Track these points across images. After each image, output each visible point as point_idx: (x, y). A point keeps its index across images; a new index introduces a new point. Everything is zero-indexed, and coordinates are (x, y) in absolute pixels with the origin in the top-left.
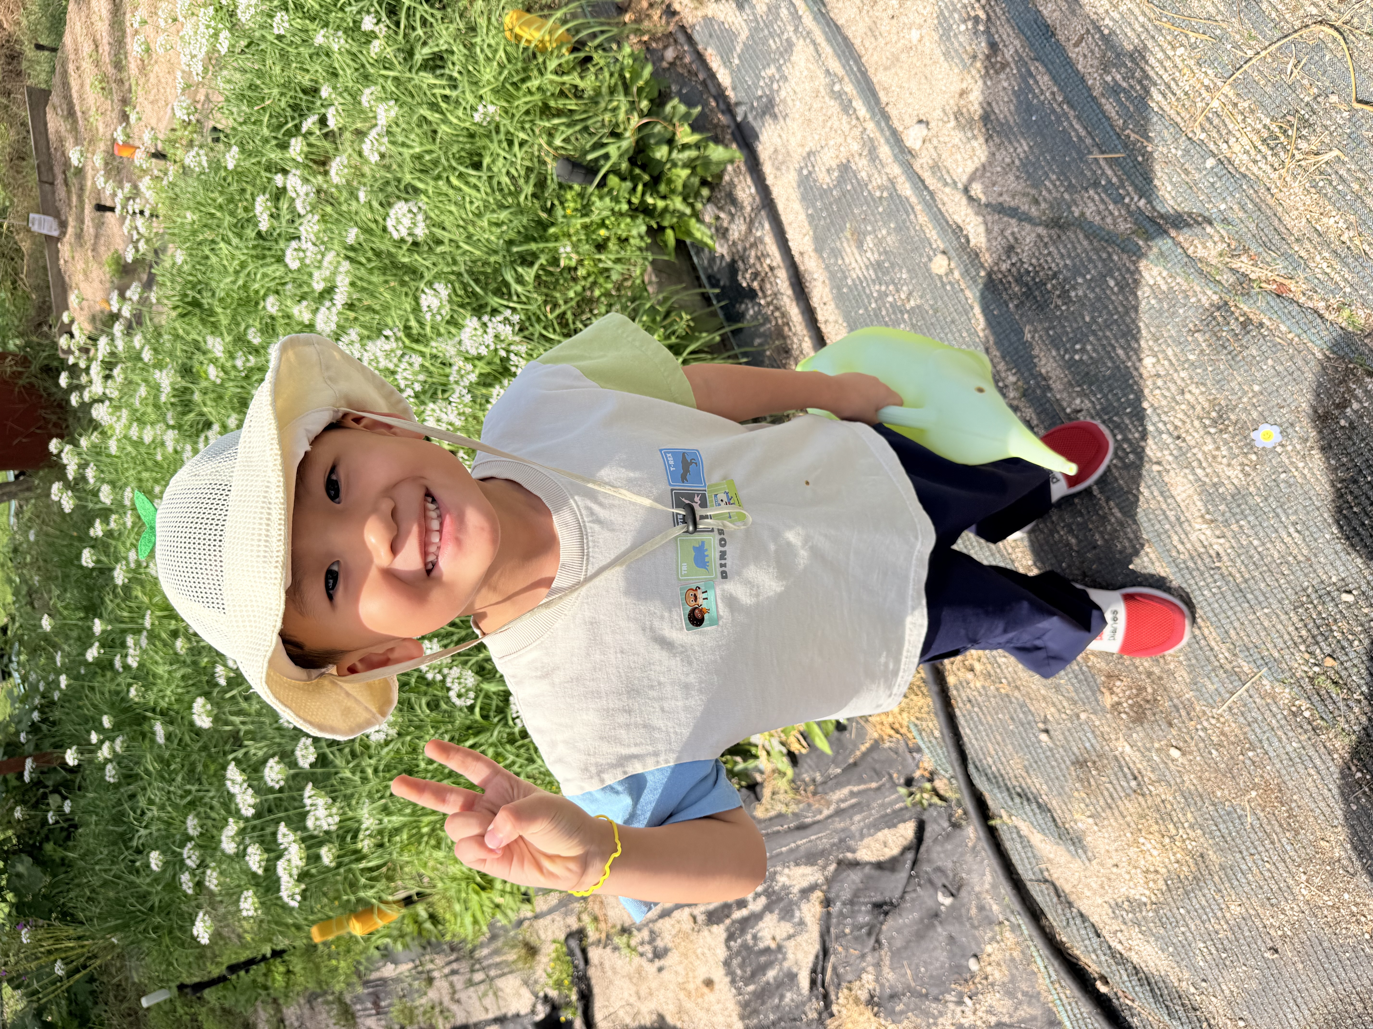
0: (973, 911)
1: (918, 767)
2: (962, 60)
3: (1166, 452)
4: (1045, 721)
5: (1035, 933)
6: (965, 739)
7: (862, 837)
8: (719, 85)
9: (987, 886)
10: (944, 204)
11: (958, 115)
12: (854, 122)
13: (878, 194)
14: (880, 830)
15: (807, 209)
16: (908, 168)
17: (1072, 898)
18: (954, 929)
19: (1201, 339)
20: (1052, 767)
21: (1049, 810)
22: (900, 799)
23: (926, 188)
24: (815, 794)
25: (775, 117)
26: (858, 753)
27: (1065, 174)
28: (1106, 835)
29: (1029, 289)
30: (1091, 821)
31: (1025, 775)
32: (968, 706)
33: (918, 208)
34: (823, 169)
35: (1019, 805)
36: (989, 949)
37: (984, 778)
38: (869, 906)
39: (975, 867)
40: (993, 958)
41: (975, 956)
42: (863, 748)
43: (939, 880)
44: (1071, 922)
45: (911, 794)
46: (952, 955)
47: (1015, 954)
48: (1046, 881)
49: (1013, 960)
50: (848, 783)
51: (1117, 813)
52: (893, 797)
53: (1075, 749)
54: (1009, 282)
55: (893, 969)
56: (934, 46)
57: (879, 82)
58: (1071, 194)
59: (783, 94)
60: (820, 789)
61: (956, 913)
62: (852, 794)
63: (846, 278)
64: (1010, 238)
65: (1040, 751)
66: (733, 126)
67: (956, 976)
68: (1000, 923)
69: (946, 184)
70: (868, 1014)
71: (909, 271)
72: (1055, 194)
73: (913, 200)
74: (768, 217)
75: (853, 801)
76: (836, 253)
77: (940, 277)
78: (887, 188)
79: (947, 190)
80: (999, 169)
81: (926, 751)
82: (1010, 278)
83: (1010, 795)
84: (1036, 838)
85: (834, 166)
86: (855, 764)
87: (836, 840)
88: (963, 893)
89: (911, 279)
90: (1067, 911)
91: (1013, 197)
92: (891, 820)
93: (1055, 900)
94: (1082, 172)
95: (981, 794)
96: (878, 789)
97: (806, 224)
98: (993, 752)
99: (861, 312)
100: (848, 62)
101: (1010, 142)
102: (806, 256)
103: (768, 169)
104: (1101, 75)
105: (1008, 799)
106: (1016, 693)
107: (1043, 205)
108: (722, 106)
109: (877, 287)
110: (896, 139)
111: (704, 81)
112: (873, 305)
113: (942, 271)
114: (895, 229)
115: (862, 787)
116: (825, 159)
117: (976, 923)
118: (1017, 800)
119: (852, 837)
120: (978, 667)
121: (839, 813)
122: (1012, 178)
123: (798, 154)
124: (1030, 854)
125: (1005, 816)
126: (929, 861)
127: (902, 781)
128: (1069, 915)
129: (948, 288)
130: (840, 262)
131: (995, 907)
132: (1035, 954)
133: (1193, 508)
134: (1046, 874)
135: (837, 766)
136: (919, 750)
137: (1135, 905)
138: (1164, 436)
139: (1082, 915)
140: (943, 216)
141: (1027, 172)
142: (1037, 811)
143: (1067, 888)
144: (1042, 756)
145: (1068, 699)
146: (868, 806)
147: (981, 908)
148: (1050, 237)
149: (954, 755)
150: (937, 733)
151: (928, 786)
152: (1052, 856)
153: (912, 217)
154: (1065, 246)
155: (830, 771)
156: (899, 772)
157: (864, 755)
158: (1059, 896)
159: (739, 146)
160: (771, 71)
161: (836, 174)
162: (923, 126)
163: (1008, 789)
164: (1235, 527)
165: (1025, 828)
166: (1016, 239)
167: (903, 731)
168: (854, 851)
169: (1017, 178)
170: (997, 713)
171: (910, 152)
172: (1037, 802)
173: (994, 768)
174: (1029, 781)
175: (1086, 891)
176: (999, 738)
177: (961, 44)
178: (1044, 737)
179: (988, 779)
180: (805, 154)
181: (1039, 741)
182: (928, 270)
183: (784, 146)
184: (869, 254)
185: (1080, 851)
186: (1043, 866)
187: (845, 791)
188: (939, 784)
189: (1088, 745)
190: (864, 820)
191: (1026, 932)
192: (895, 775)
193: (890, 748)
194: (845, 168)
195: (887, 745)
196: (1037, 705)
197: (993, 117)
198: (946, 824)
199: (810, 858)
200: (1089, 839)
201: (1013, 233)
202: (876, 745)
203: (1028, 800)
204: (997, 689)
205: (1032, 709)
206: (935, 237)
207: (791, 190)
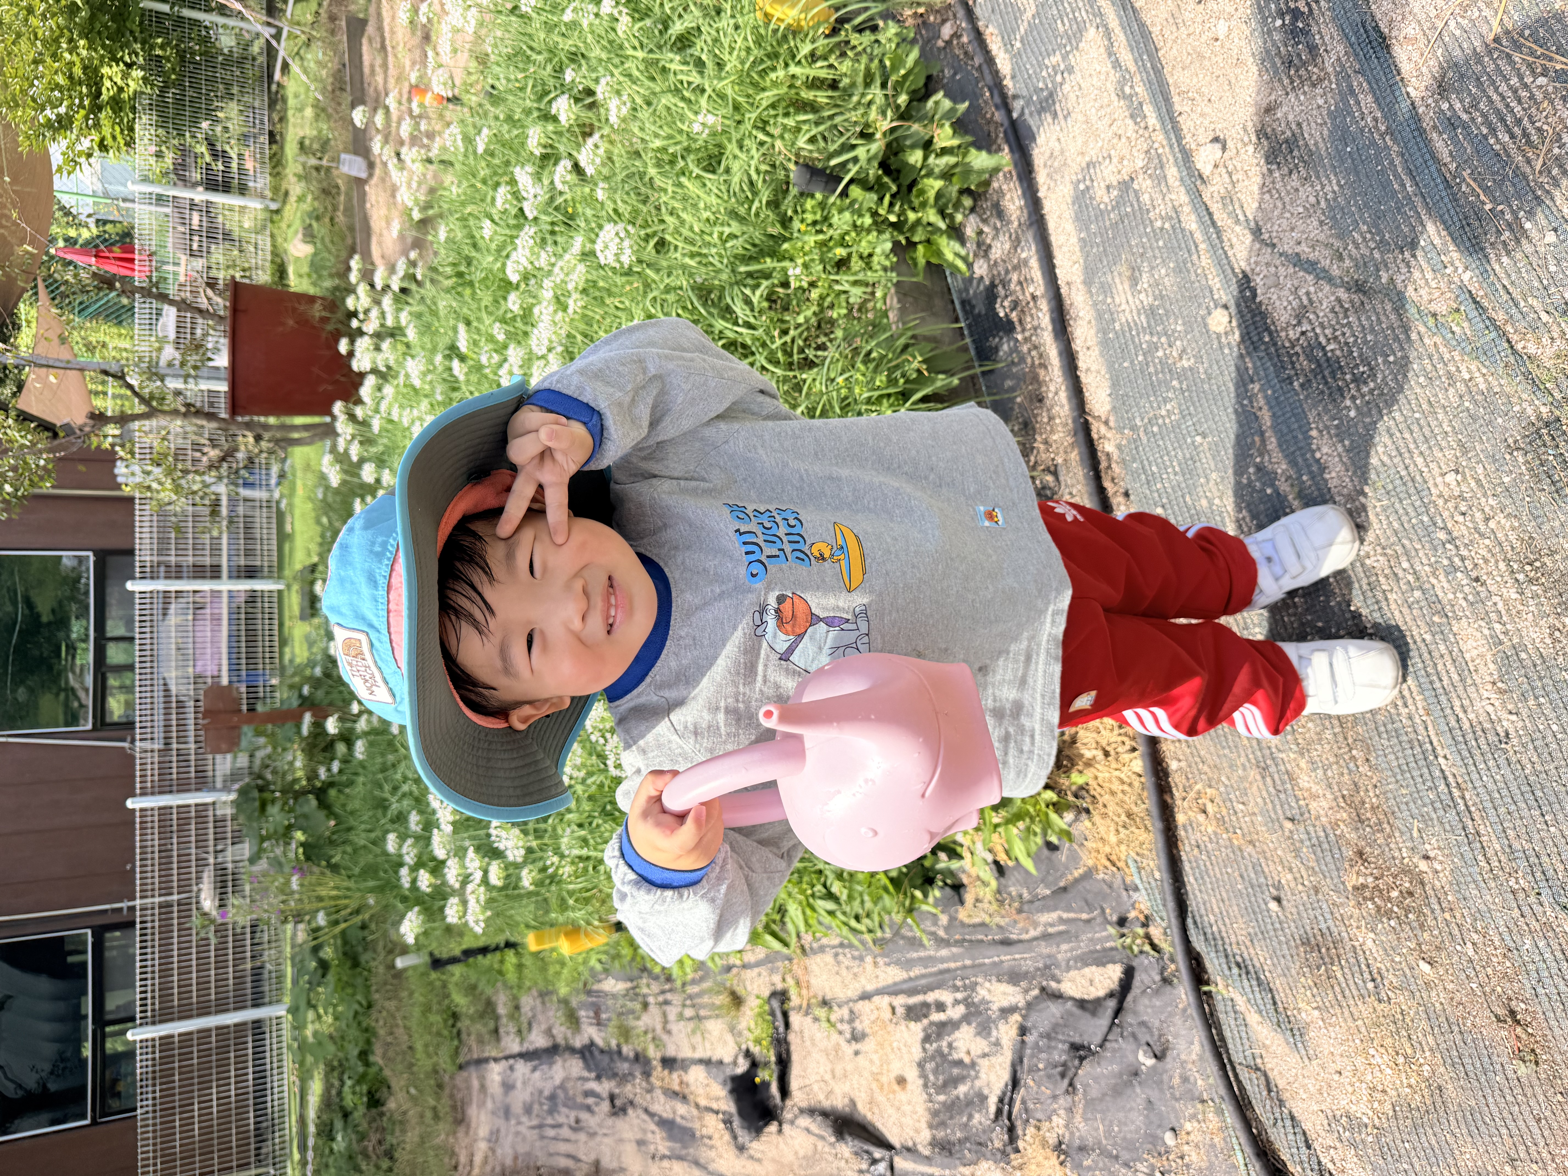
0: (1176, 1081)
1: (1133, 906)
2: (1274, 65)
3: (1459, 595)
4: (1279, 886)
5: (1238, 1125)
6: (1188, 888)
7: (1068, 969)
8: (997, 72)
9: (1194, 1057)
10: (1232, 246)
11: (1262, 133)
12: (1141, 132)
13: (1158, 224)
14: (1087, 965)
15: (1080, 231)
16: (1196, 196)
17: (1285, 1096)
18: (1154, 1095)
19: (1521, 459)
20: (1280, 943)
21: (1271, 990)
22: (1109, 938)
23: (1214, 223)
24: (1020, 911)
25: (1055, 115)
26: (1070, 877)
27: (1376, 226)
28: (1333, 1035)
29: (1319, 365)
30: (1316, 1013)
31: (1248, 943)
32: (1196, 851)
33: (1202, 246)
34: (1103, 185)
35: (1236, 977)
36: (1188, 1126)
37: (1202, 938)
38: (1066, 1046)
39: (1183, 1032)
40: (1192, 1137)
41: (1173, 1129)
42: (1076, 874)
43: (1144, 1037)
44: (1280, 1123)
45: (1123, 935)
46: (1149, 1123)
47: (1216, 1140)
48: (1258, 1069)
49: (1213, 1146)
50: (1055, 909)
51: (1347, 1013)
52: (1104, 934)
53: (1308, 928)
54: (1297, 353)
55: (1086, 1120)
56: (1243, 43)
57: (1175, 83)
58: (1382, 253)
59: (1066, 88)
60: (1026, 907)
61: (1156, 1078)
62: (1061, 921)
63: (1114, 321)
64: (1304, 298)
65: (1268, 920)
66: (1006, 123)
67: (1150, 1146)
68: (1203, 1101)
69: (1237, 222)
70: (1054, 1161)
71: (1184, 324)
72: (1364, 251)
73: (1199, 236)
74: (1035, 238)
75: (1062, 928)
76: (1107, 289)
77: (1219, 336)
78: (1171, 218)
79: (1238, 229)
80: (1301, 210)
81: (1143, 892)
82: (1298, 349)
83: (1228, 963)
84: (1253, 1018)
85: (1115, 183)
86: (1065, 889)
87: (1041, 965)
88: (1169, 1059)
89: (1187, 333)
90: (1277, 1110)
91: (1313, 247)
92: (1101, 959)
93: (1265, 1093)
94: (1398, 227)
95: (1198, 954)
96: (1088, 921)
97: (1077, 249)
98: (1216, 910)
99: (1126, 364)
100: (1141, 56)
101: (1318, 177)
102: (1074, 289)
103: (1041, 177)
104: (1436, 101)
105: (1225, 966)
106: (1250, 849)
107: (1348, 263)
108: (997, 99)
109: (1147, 338)
110: (1186, 157)
111: (980, 66)
112: (1140, 358)
113: (1221, 329)
114: (1174, 270)
115: (1072, 915)
116: (1106, 173)
117: (1177, 1094)
118: (1235, 970)
119: (1058, 966)
120: (1210, 808)
121: (1046, 937)
122: (1316, 223)
123: (1076, 163)
124: (1244, 1035)
125: (1220, 987)
126: (1135, 1013)
127: (1115, 918)
128: (1278, 1115)
129: (1226, 351)
130: (1109, 300)
131: (1200, 1082)
132: (1237, 1147)
133: (1482, 669)
134: (1259, 1061)
135: (1047, 886)
136: (1136, 889)
137: (1354, 1124)
138: (1459, 574)
139: (1293, 1118)
140: (1229, 263)
141: (1334, 218)
142: (1256, 989)
143: (1281, 1084)
144: (1270, 927)
145: (1308, 868)
146: (1077, 937)
147: (1185, 1079)
148: (1351, 301)
149: (1171, 904)
150: (1157, 875)
151: (1141, 931)
152: (1268, 1042)
153: (1195, 257)
154: (1369, 318)
155: (1039, 890)
156: (1112, 908)
157: (1077, 881)
158: (1270, 1091)
159: (1011, 150)
160: (1056, 58)
161: (1115, 193)
162: (1218, 146)
163: (1227, 956)
164: (1531, 702)
165: (1241, 1003)
166: (1311, 301)
167: (1121, 864)
168: (1059, 982)
169: (1321, 223)
170: (1226, 867)
171: (1200, 176)
172: (1258, 979)
173: (1215, 928)
174: (1252, 951)
175: (1301, 1091)
176: (1224, 895)
177: (1274, 43)
178: (1273, 905)
179: (1206, 939)
180: (1084, 165)
181: (1268, 910)
182: (1206, 325)
183: (1062, 152)
184: (1142, 296)
185: (1300, 1045)
186: (1257, 1052)
187: (1054, 916)
188: (1155, 932)
189: (1323, 926)
190: (1072, 950)
191: (1229, 1120)
192: (1108, 911)
193: (1104, 880)
194: (1126, 186)
195: (1101, 876)
196: (1272, 868)
197: (1301, 143)
198: (1157, 978)
199: (1014, 977)
200: (1312, 1034)
201: (1308, 294)
202: (1089, 874)
203: (1248, 973)
204: (1230, 839)
205: (1266, 870)
206: (1218, 285)
207: (1064, 207)
